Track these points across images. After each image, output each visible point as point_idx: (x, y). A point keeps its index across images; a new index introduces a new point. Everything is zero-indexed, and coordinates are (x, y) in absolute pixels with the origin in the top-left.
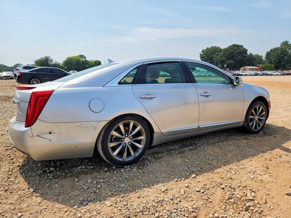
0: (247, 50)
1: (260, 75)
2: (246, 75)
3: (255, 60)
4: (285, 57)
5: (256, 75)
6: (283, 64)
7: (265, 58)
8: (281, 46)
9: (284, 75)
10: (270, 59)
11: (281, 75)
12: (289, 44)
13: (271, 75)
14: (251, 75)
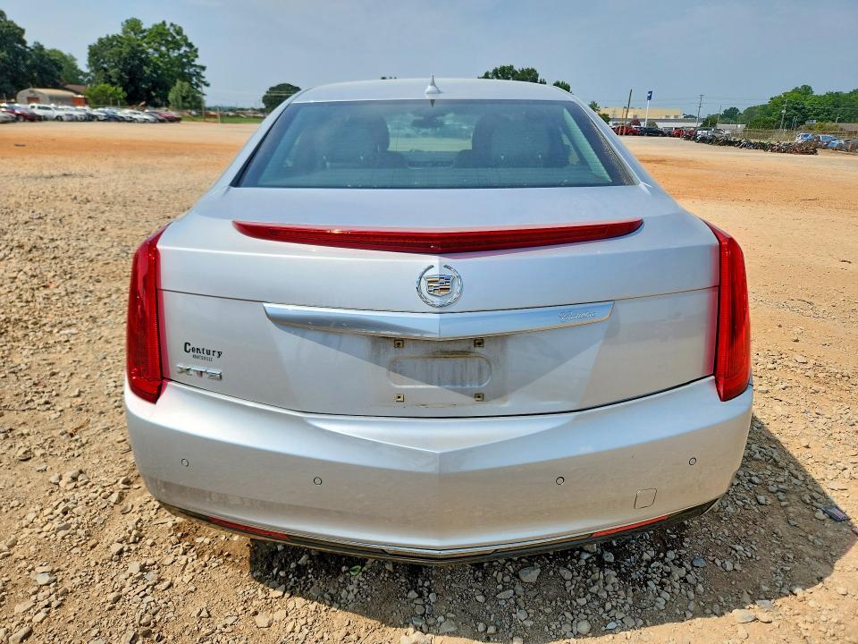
0: (23, 31)
1: (99, 120)
2: (59, 119)
3: (60, 68)
4: (145, 68)
5: (90, 118)
6: (144, 89)
7: (89, 66)
8: (125, 32)
9: (162, 121)
10: (105, 70)
11: (155, 122)
12: (145, 31)
13: (132, 121)
14: (74, 119)
